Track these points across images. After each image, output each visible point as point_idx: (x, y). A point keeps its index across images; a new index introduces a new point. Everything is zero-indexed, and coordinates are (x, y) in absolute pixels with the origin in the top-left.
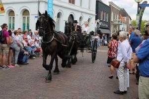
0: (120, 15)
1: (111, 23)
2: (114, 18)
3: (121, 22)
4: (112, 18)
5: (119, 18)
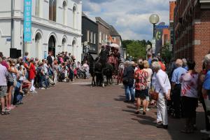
0: (109, 35)
1: (99, 46)
2: (102, 39)
5: (108, 39)
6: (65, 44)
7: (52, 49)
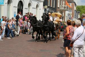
0: (66, 2)
1: (58, 9)
2: (60, 4)
3: (67, 8)
4: (59, 4)
5: (65, 4)
6: (31, 7)
7: (20, 11)
